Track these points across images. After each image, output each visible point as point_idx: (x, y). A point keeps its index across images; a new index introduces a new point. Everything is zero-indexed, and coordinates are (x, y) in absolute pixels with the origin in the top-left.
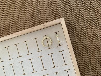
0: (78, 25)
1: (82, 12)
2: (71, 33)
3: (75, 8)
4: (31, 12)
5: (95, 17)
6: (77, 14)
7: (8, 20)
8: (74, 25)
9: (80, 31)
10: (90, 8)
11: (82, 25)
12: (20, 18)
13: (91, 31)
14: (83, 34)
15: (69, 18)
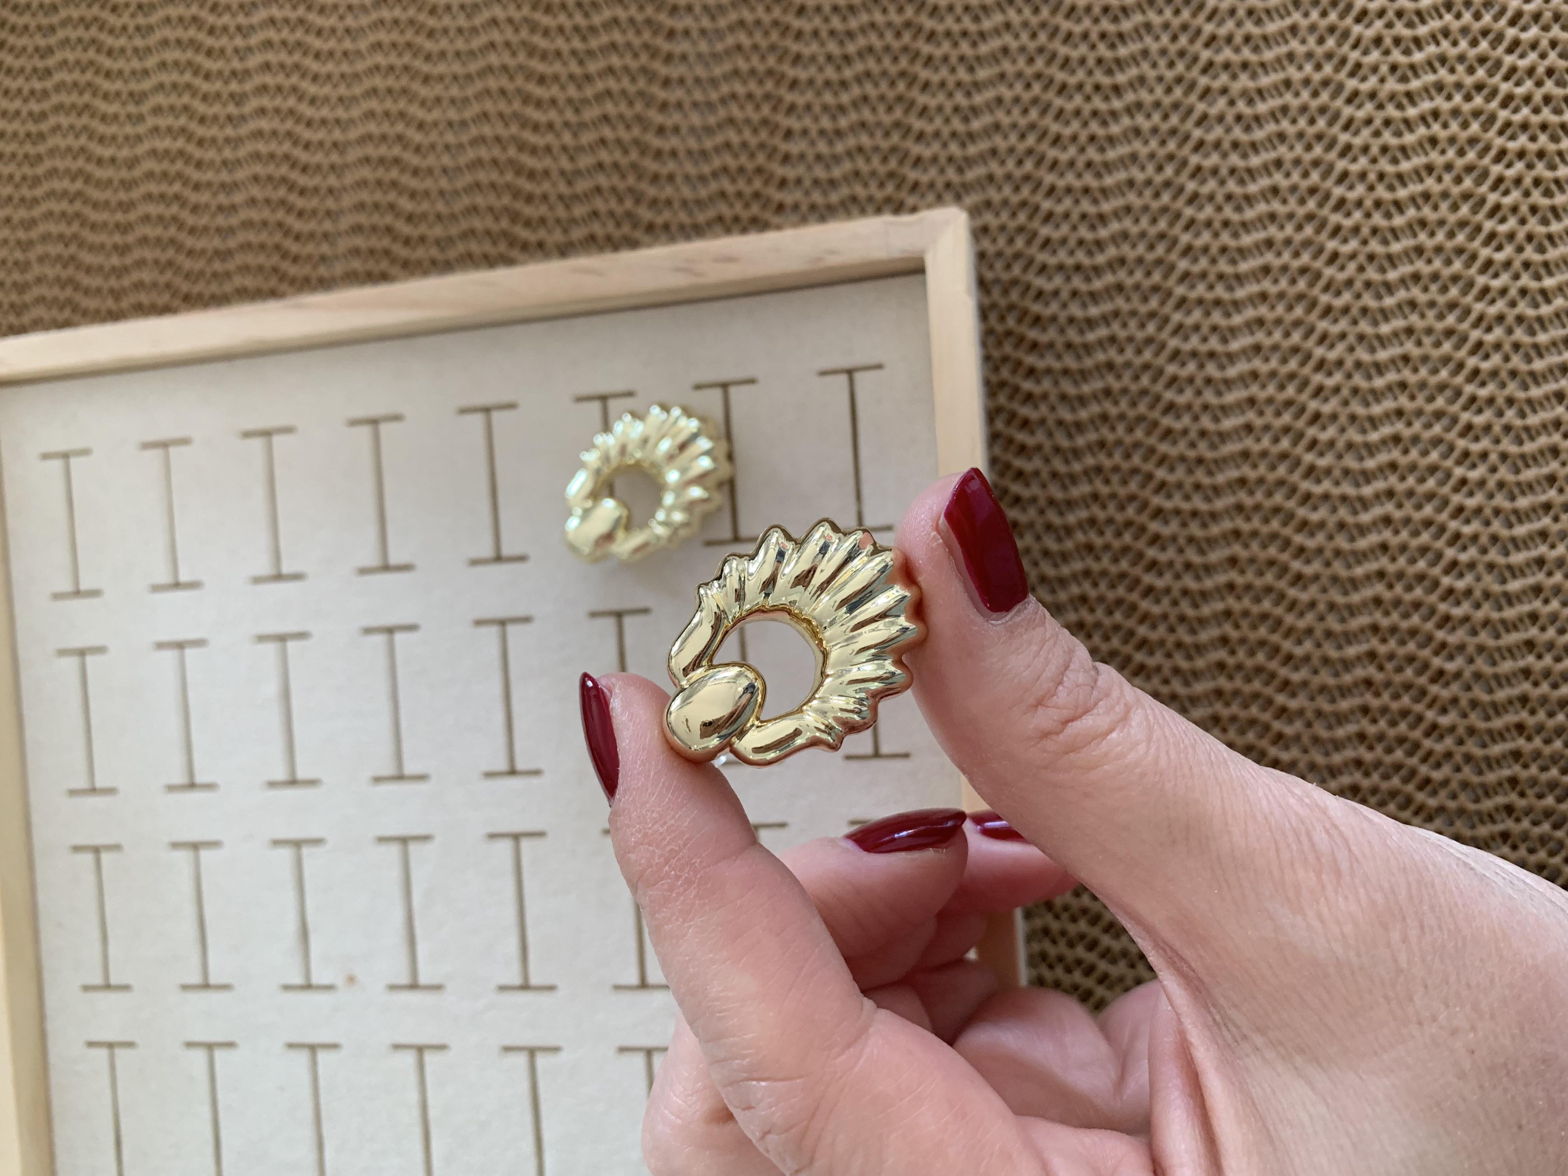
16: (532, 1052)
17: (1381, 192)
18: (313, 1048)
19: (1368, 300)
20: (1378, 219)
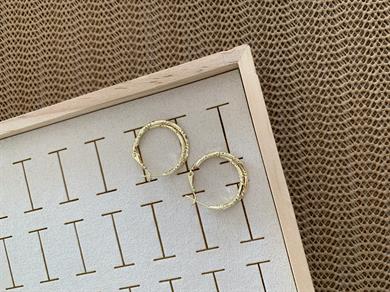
0: (312, 80)
1: (329, 29)
2: (282, 112)
3: (301, 12)
4: (122, 29)
5: (381, 49)
6: (309, 37)
7: (35, 59)
8: (292, 82)
9: (320, 107)
10: (361, 13)
11: (328, 82)
12: (79, 51)
13: (365, 106)
14: (331, 117)
15: (272, 53)
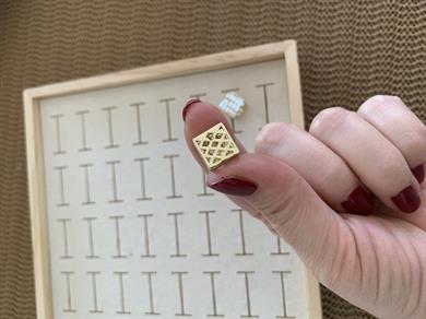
16: (180, 274)
17: (411, 34)
18: (121, 274)
19: (408, 63)
20: (410, 41)
